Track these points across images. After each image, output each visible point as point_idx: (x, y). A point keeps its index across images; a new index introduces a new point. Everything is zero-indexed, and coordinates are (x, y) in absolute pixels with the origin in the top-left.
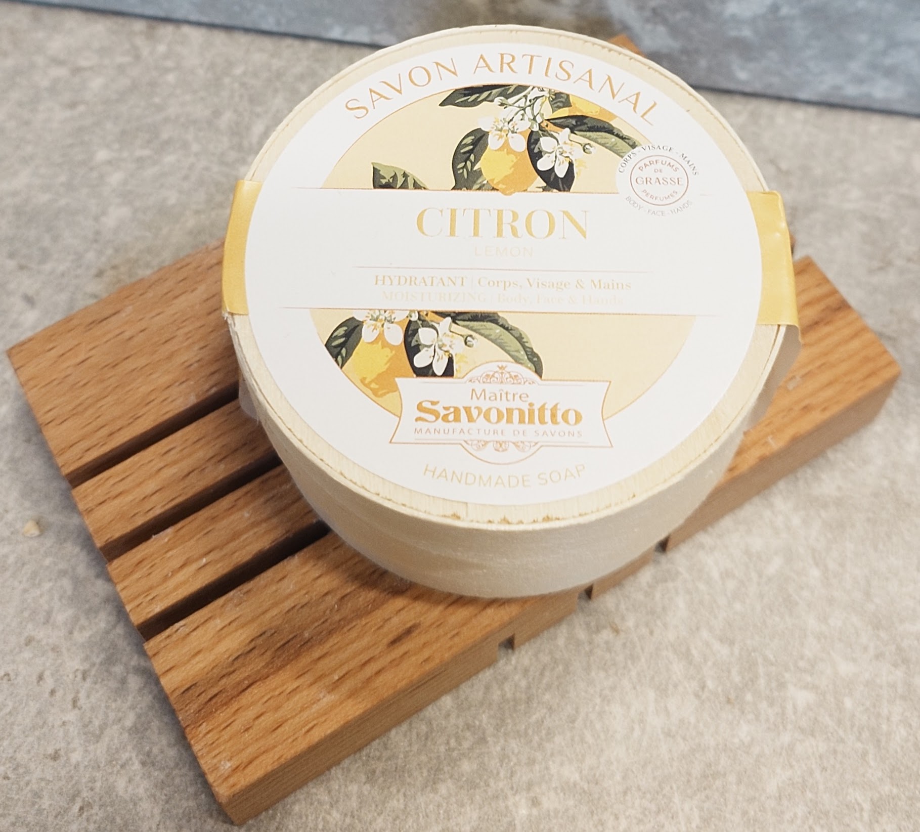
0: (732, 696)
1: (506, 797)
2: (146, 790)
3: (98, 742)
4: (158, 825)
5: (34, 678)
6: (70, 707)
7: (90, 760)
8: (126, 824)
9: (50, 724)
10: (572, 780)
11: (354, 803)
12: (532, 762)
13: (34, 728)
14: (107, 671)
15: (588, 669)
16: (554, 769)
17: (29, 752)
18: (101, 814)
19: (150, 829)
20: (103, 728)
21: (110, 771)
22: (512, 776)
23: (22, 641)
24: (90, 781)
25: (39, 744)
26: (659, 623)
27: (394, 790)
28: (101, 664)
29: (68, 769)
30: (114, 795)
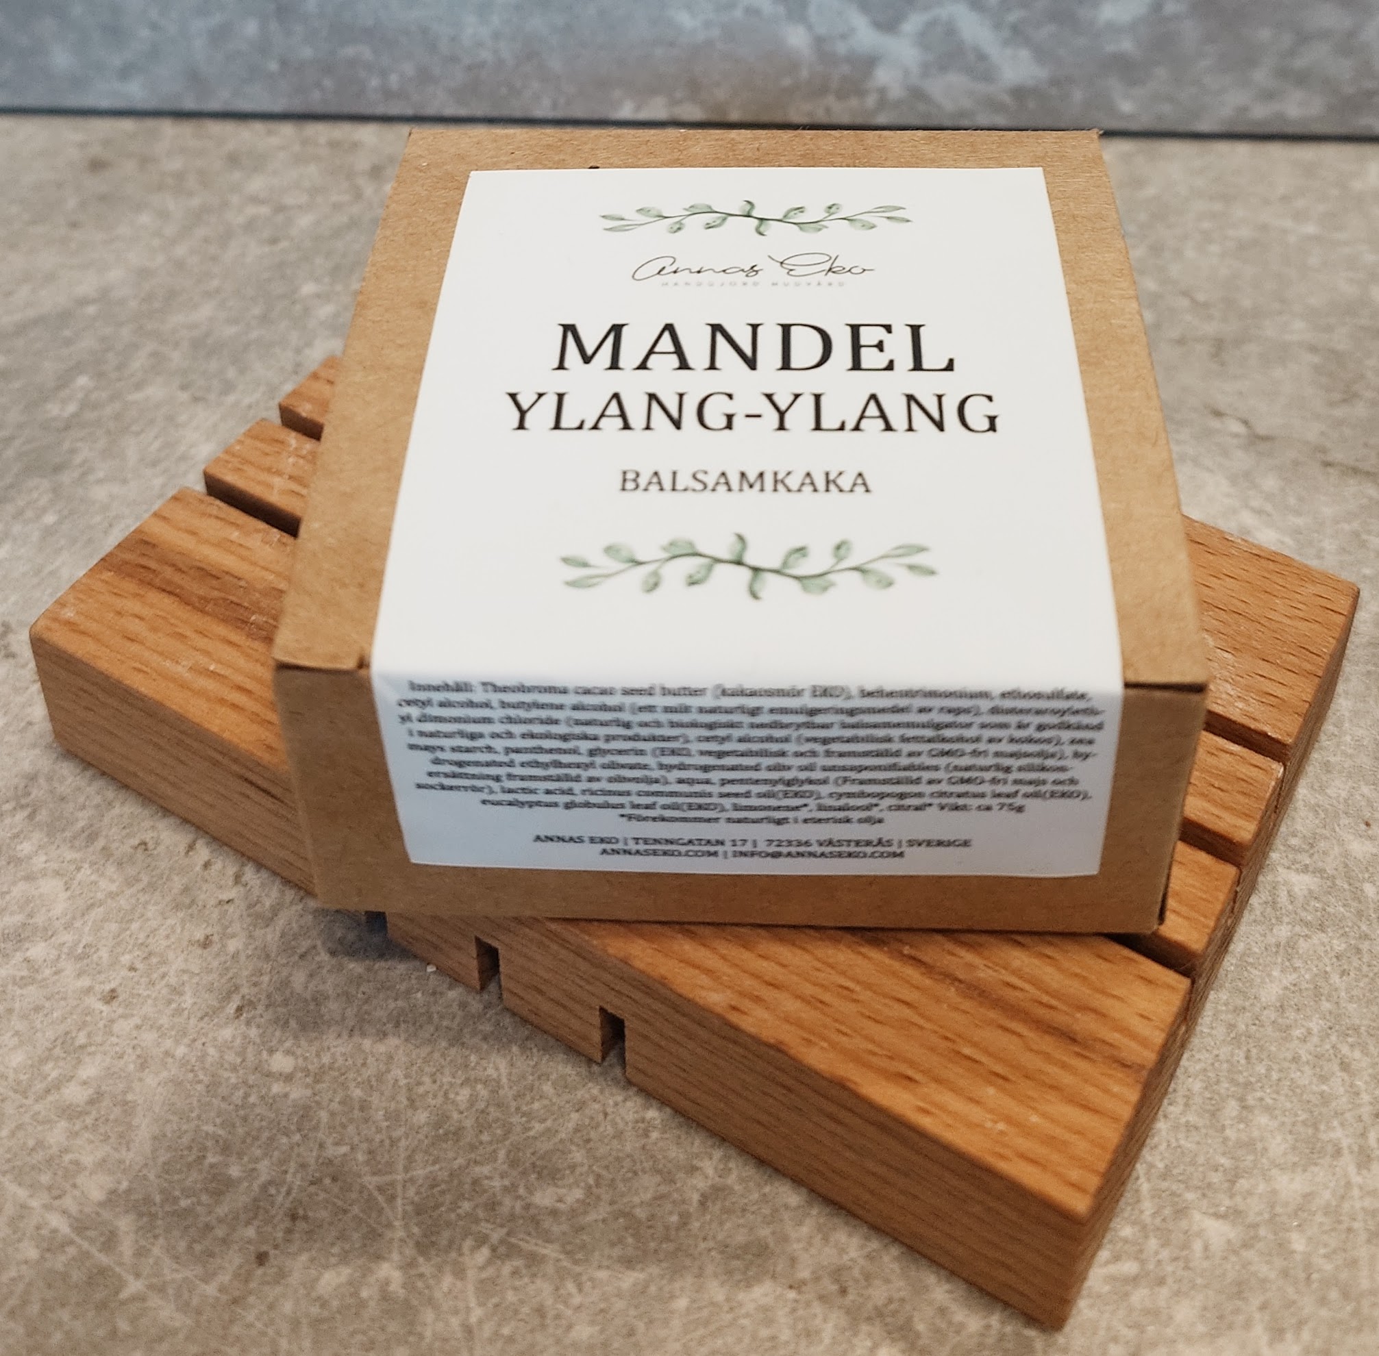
2: (336, 986)
6: (230, 883)
7: (256, 949)
9: (200, 903)
13: (177, 907)
17: (168, 937)
18: (268, 1015)
20: (276, 909)
21: (284, 961)
24: (252, 975)
25: (183, 928)
29: (223, 959)
30: (288, 992)
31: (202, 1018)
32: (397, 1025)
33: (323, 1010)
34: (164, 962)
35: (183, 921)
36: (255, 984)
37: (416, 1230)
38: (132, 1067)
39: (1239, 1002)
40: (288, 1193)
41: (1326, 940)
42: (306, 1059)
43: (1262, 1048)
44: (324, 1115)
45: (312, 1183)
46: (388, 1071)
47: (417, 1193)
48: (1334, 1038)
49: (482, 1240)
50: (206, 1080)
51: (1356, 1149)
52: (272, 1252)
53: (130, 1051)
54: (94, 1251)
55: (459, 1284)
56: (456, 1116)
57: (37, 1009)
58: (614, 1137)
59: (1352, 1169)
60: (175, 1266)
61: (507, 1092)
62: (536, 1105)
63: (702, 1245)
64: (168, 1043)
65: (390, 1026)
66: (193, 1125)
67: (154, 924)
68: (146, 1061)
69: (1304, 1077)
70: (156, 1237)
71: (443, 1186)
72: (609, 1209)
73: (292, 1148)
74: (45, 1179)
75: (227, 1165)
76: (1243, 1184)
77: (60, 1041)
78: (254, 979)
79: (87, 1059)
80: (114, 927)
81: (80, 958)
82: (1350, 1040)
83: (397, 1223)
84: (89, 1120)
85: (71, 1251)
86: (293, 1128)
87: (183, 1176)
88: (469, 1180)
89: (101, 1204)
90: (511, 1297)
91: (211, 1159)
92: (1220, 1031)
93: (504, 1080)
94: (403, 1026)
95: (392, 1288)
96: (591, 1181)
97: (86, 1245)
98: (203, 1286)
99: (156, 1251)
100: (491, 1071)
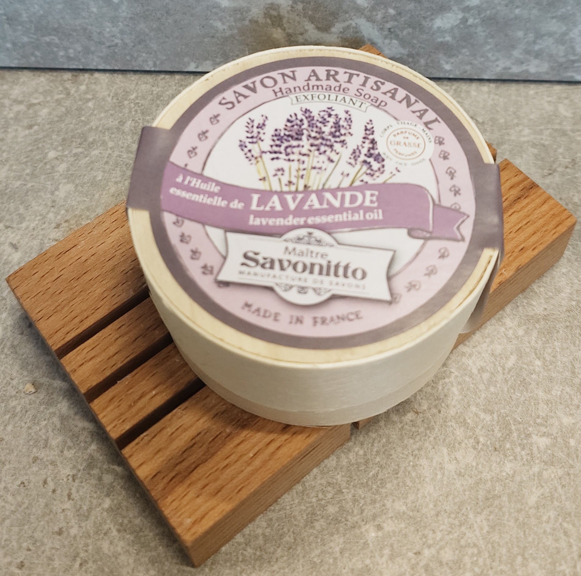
0: (497, 446)
1: (360, 527)
2: (123, 548)
3: (87, 520)
4: (133, 570)
5: (41, 483)
6: (66, 499)
7: (83, 533)
8: (112, 572)
9: (54, 512)
10: (402, 511)
11: (260, 541)
12: (374, 502)
13: (44, 515)
14: (88, 474)
15: (401, 439)
16: (388, 504)
17: (42, 531)
18: (94, 567)
19: (128, 573)
20: (90, 510)
22: (362, 513)
23: (31, 460)
24: (84, 546)
25: (48, 526)
26: (443, 405)
27: (285, 529)
28: (84, 470)
29: (69, 540)
30: (101, 554)
31: (65, 572)
32: (153, 565)
34: (43, 544)
35: (48, 522)
36: (86, 551)
65: (150, 565)
67: (34, 525)
81: (4, 547)
94: (156, 564)
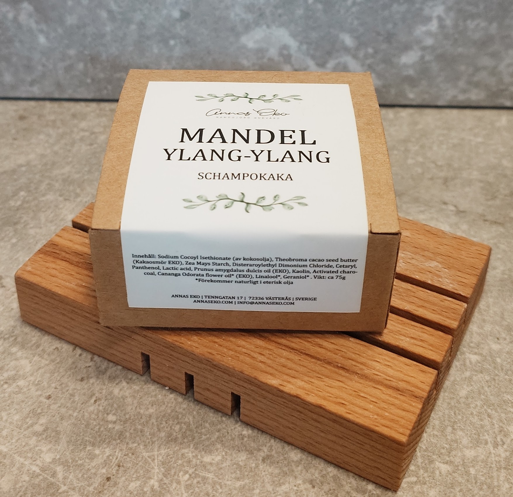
2: (130, 393)
6: (89, 360)
9: (79, 367)
13: (71, 369)
18: (106, 403)
21: (111, 386)
29: (88, 385)
30: (113, 395)
31: (82, 404)
32: (152, 405)
33: (125, 401)
34: (67, 386)
35: (73, 373)
36: (101, 393)
37: (162, 469)
38: (58, 419)
39: (452, 396)
40: (117, 459)
41: (483, 376)
42: (120, 416)
43: (460, 410)
44: (128, 434)
45: (125, 455)
46: (150, 420)
47: (163, 458)
48: (485, 407)
49: (186, 472)
50: (85, 423)
51: (493, 442)
52: (112, 477)
53: (57, 414)
54: (49, 478)
55: (179, 486)
56: (175, 434)
57: (23, 401)
58: (231, 440)
59: (492, 448)
60: (78, 482)
61: (193, 426)
62: (203, 430)
63: (263, 473)
64: (71, 412)
65: (150, 406)
66: (81, 438)
67: (63, 374)
68: (63, 417)
69: (475, 420)
70: (70, 473)
71: (171, 456)
72: (230, 462)
73: (117, 444)
74: (30, 455)
75: (94, 450)
76: (454, 453)
77: (31, 412)
78: (100, 391)
79: (42, 417)
80: (48, 375)
81: (37, 385)
82: (491, 407)
83: (156, 467)
84: (44, 436)
85: (41, 477)
86: (117, 438)
87: (79, 453)
88: (180, 454)
89: (50, 463)
90: (197, 489)
91: (89, 448)
92: (445, 405)
93: (191, 423)
94: (155, 406)
95: (155, 487)
96: (224, 453)
97: (46, 476)
98: (88, 488)
99: (71, 477)
100: (186, 420)
